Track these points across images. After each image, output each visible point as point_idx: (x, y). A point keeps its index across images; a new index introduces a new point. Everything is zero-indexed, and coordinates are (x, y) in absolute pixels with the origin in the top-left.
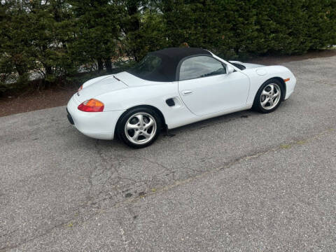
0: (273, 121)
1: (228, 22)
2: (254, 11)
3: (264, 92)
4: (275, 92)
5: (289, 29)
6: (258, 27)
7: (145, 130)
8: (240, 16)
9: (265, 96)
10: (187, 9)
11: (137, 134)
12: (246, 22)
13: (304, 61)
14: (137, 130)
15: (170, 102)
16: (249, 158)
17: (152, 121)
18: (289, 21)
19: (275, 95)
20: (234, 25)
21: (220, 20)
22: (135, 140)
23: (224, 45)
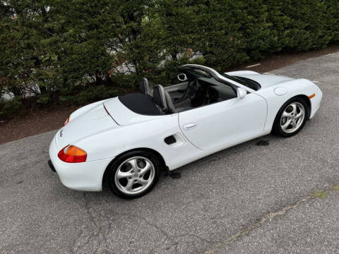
0: (298, 150)
1: (236, 22)
2: (265, 7)
3: (285, 114)
4: (298, 111)
6: (270, 24)
7: (141, 177)
8: (250, 13)
9: (286, 118)
10: (188, 12)
11: (131, 182)
12: (256, 20)
13: (324, 57)
14: (130, 178)
15: (170, 140)
16: (273, 215)
17: (148, 164)
19: (298, 115)
20: (243, 24)
21: (226, 20)
22: (128, 190)
23: (231, 48)
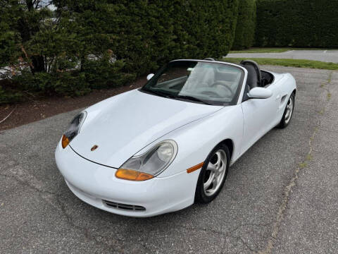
2: (172, 20)
5: (197, 40)
8: (161, 23)
18: (196, 33)
20: (156, 33)
21: (143, 26)
23: (147, 54)
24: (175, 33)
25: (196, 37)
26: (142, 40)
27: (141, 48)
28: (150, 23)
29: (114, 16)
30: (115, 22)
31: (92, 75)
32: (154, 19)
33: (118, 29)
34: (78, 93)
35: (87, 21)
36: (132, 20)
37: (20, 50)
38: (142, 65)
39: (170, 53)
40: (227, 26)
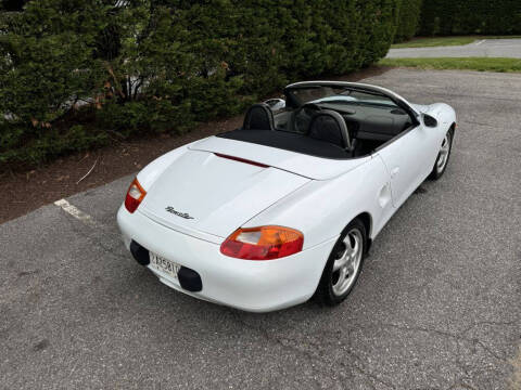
2: (309, 9)
5: (344, 37)
6: (314, 34)
8: (295, 15)
12: (301, 26)
14: (344, 266)
18: (344, 25)
21: (270, 22)
23: (274, 64)
24: (313, 28)
25: (342, 33)
26: (267, 43)
27: (266, 56)
28: (279, 16)
29: (231, 10)
30: (231, 20)
31: (200, 103)
32: (285, 9)
33: (236, 30)
34: (180, 129)
35: (195, 21)
36: (255, 14)
37: (107, 72)
38: (266, 82)
39: (306, 60)
40: (387, 10)
